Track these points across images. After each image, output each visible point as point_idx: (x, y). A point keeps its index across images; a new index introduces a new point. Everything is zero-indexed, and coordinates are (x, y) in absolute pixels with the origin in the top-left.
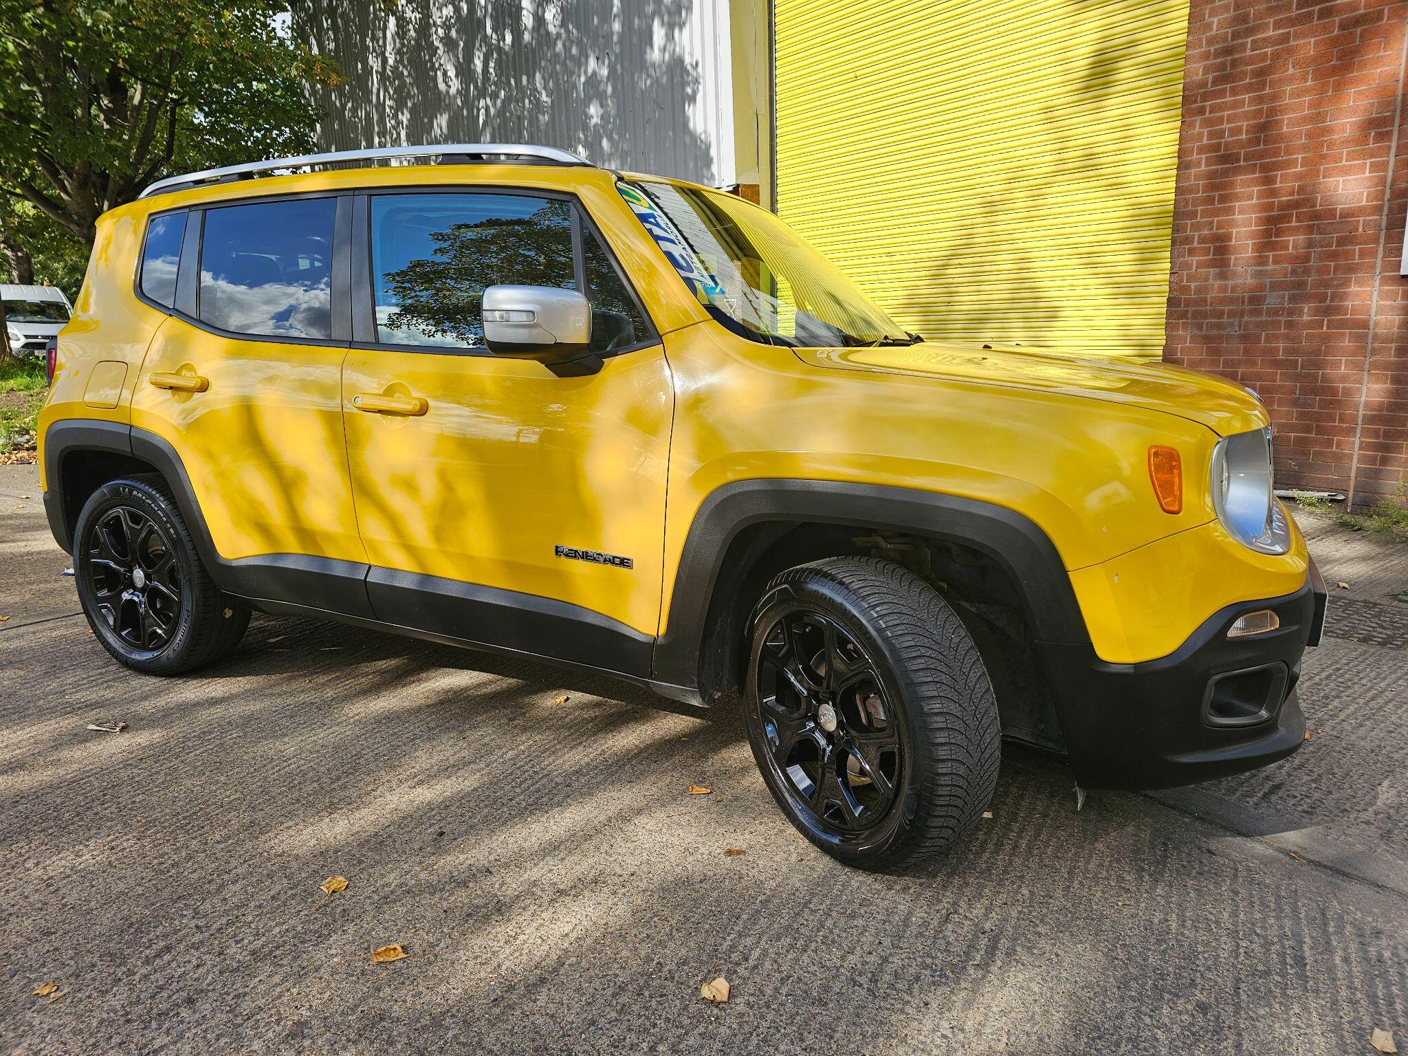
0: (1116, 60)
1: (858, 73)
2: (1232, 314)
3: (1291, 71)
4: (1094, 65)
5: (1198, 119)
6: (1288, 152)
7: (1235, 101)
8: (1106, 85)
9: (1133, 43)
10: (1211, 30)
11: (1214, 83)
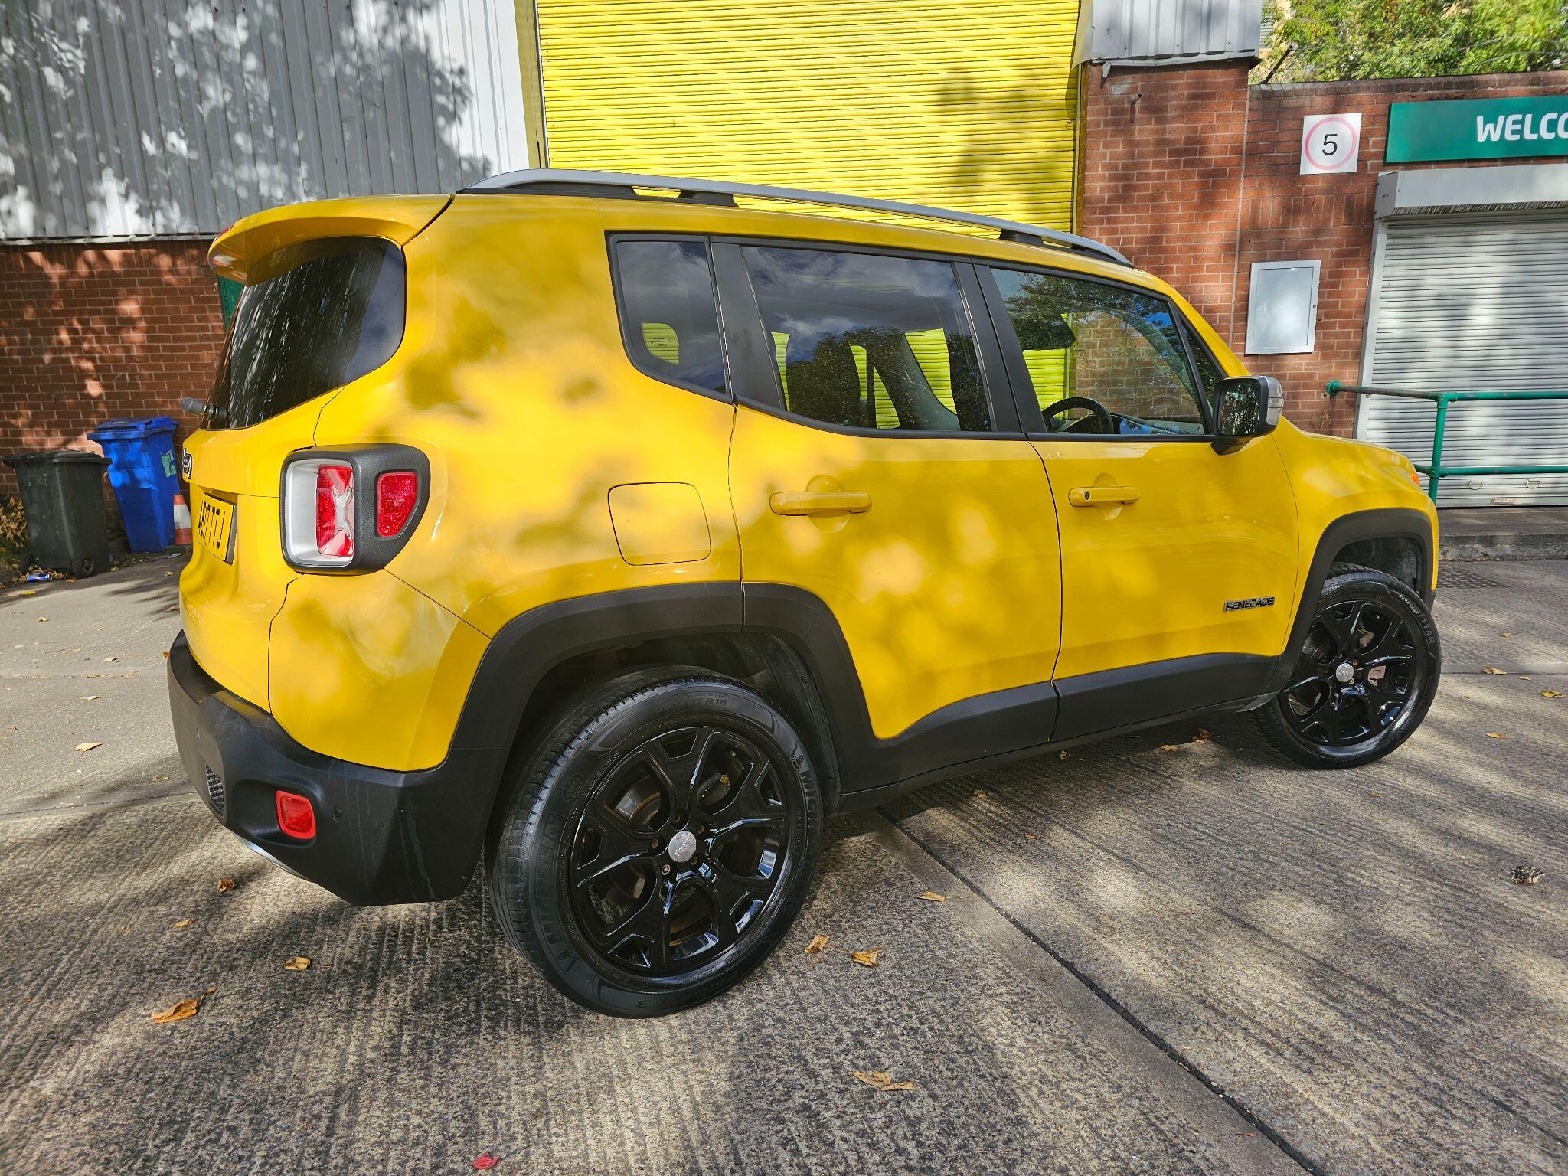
0: (982, 163)
1: (677, 120)
2: (1129, 384)
3: (1167, 201)
4: (963, 163)
5: (1097, 227)
6: (1166, 261)
7: (1126, 218)
8: (977, 183)
9: (998, 152)
10: (1105, 158)
11: (1110, 200)
